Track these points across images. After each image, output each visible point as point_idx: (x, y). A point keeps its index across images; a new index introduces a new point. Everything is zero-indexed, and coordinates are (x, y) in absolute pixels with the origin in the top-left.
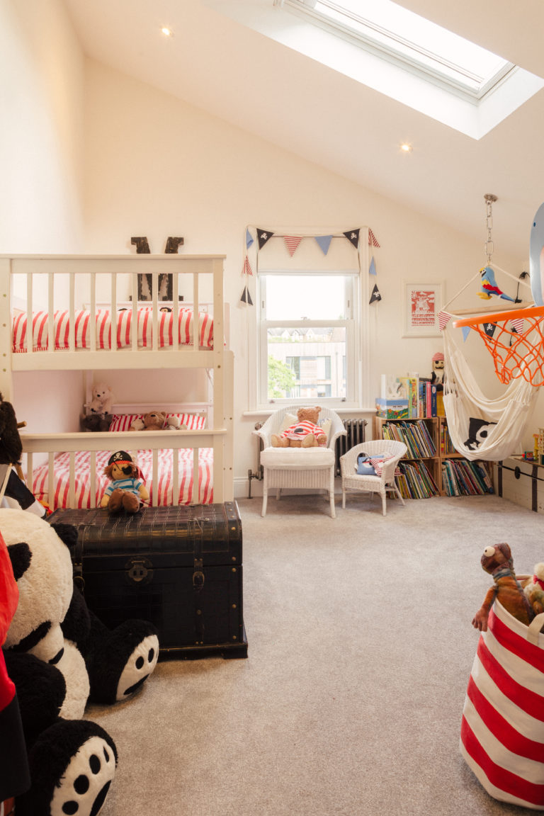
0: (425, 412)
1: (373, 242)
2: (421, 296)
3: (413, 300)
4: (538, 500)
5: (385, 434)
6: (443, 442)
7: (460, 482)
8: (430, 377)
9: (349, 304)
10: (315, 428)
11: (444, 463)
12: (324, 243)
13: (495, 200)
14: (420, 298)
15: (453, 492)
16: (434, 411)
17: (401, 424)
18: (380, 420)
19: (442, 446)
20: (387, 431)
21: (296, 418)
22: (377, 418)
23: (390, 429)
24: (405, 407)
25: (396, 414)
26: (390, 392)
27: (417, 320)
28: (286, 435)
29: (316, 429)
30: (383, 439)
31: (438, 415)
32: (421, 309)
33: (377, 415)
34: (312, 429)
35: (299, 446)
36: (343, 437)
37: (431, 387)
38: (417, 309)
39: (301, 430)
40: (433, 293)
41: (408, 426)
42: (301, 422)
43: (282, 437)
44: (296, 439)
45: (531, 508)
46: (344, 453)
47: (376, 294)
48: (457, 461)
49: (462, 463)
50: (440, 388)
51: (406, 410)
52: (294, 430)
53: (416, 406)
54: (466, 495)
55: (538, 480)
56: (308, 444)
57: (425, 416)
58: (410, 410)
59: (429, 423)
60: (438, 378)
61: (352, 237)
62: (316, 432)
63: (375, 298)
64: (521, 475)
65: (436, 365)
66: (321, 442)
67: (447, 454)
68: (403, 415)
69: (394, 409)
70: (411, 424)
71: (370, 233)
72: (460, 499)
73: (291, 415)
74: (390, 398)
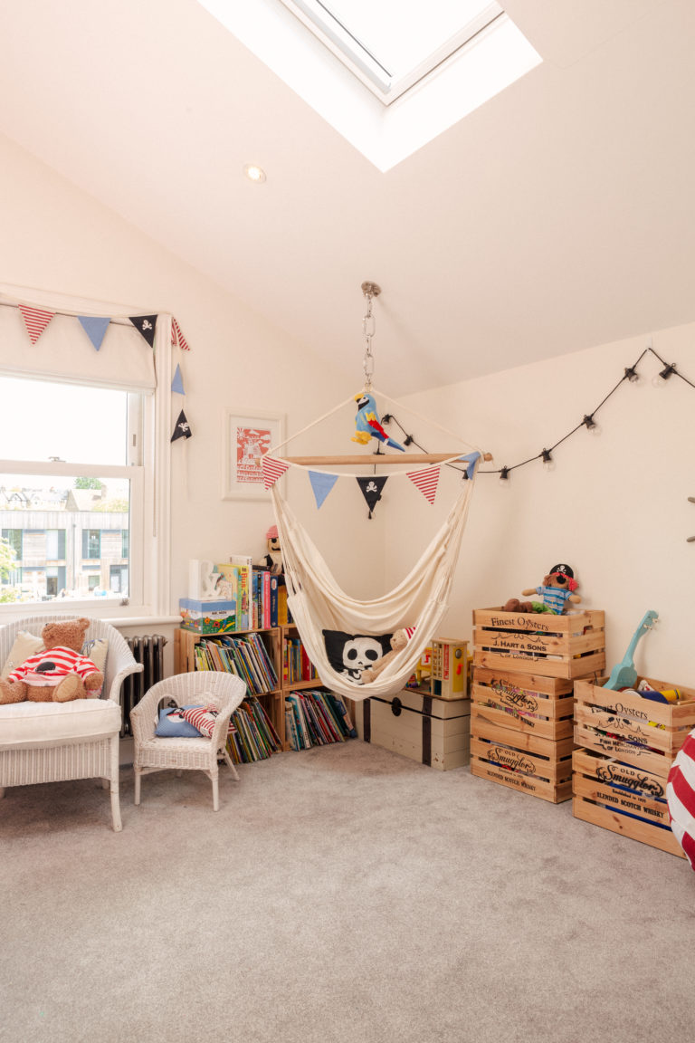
0: (260, 620)
1: (179, 341)
2: (251, 435)
3: (239, 441)
4: (433, 749)
5: (198, 659)
6: (286, 666)
7: (311, 726)
8: (263, 563)
9: (136, 440)
10: (78, 659)
11: (287, 699)
12: (96, 329)
13: (376, 294)
14: (250, 439)
15: (302, 742)
16: (274, 617)
17: (223, 642)
18: (192, 636)
19: (285, 671)
20: (203, 655)
21: (40, 640)
22: (184, 632)
23: (209, 651)
24: (231, 613)
25: (218, 625)
26: (205, 588)
27: (245, 474)
28: (19, 677)
29: (82, 663)
30: (196, 669)
31: (279, 624)
32: (250, 456)
33: (182, 627)
34: (74, 662)
35: (49, 699)
36: (136, 675)
37: (271, 579)
38: (246, 457)
39: (51, 666)
40: (268, 433)
41: (237, 644)
42: (49, 650)
43: (12, 681)
44: (42, 683)
45: (421, 760)
46: (136, 702)
47: (184, 427)
48: (308, 693)
49: (314, 696)
50: (281, 581)
51: (232, 618)
52: (36, 665)
53: (247, 610)
54: (320, 745)
55: (432, 719)
56: (67, 695)
57: (260, 627)
58: (238, 618)
59: (265, 637)
60: (276, 565)
61: (145, 327)
62: (80, 668)
63: (181, 432)
64: (403, 710)
65: (272, 545)
66: (92, 687)
67: (292, 683)
68: (228, 626)
69: (213, 618)
70: (239, 641)
71: (174, 325)
72: (313, 754)
73: (28, 635)
74: (205, 599)
